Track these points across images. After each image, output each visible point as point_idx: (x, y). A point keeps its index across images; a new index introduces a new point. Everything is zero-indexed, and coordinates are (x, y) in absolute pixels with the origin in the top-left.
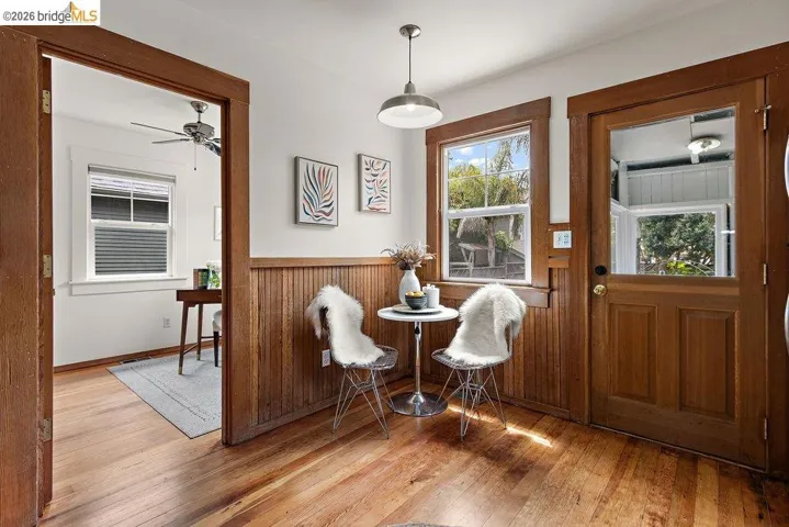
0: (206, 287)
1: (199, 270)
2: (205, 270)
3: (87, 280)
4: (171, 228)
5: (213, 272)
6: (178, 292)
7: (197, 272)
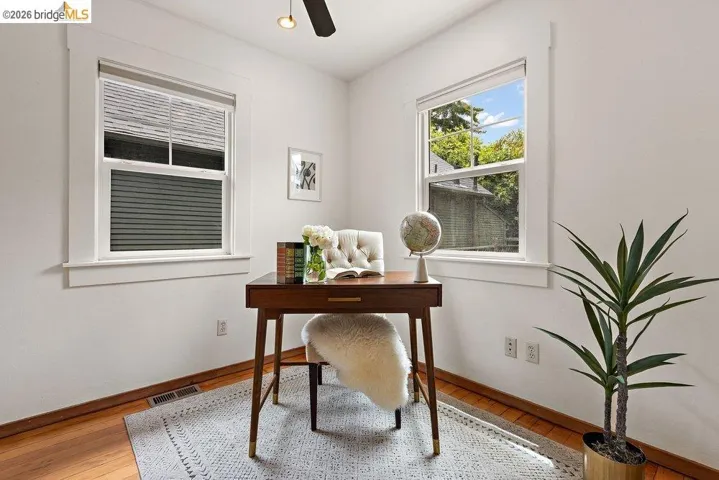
0: (300, 280)
1: (289, 245)
2: (299, 246)
3: (95, 261)
4: (229, 179)
5: (314, 250)
6: (250, 289)
7: (283, 248)
